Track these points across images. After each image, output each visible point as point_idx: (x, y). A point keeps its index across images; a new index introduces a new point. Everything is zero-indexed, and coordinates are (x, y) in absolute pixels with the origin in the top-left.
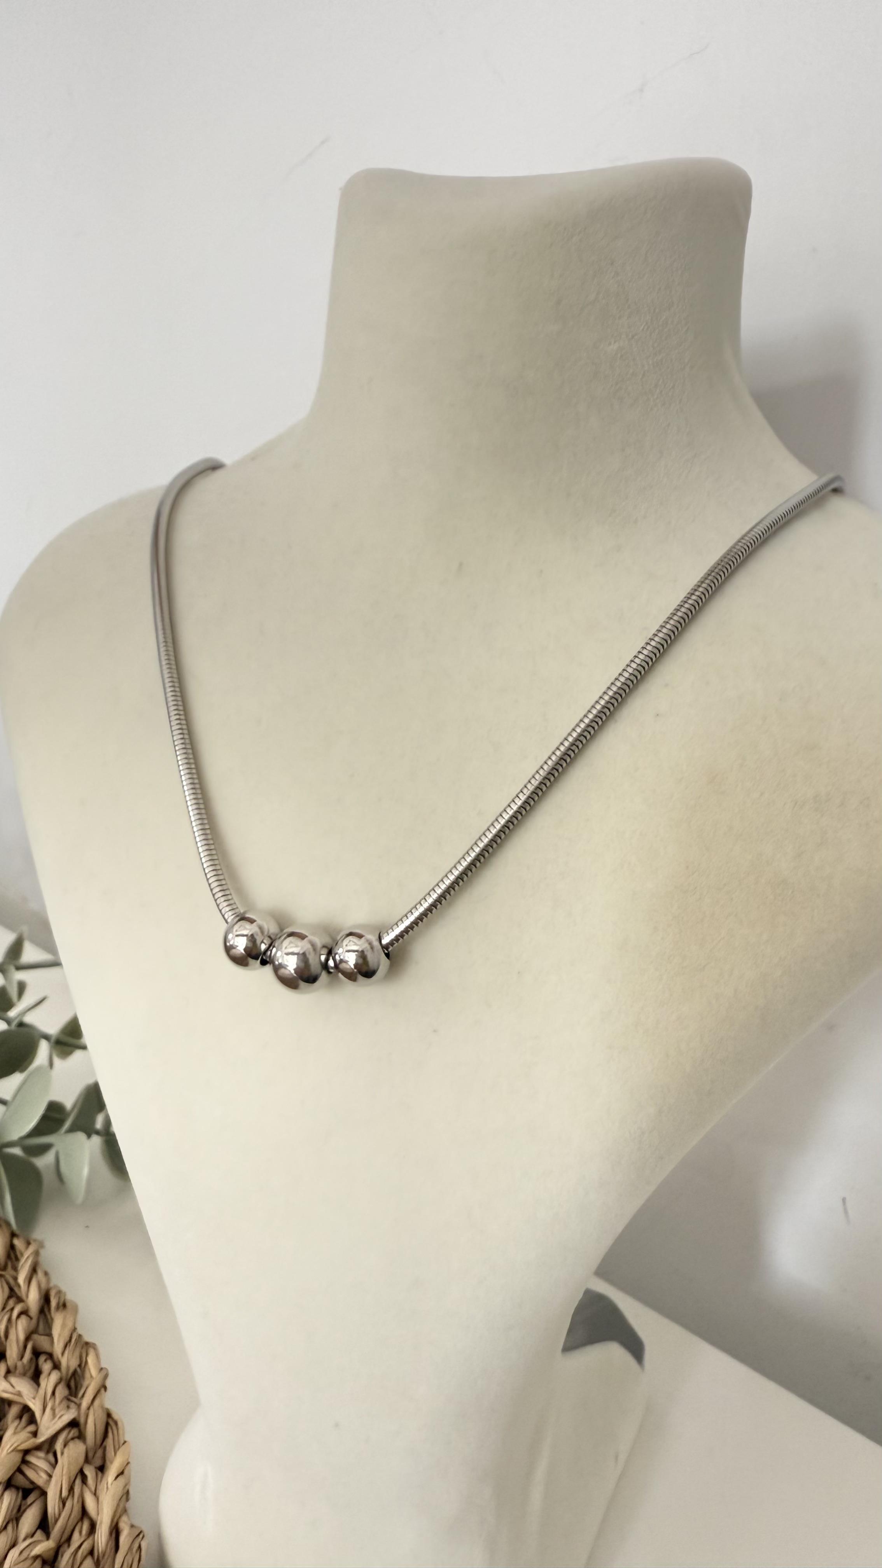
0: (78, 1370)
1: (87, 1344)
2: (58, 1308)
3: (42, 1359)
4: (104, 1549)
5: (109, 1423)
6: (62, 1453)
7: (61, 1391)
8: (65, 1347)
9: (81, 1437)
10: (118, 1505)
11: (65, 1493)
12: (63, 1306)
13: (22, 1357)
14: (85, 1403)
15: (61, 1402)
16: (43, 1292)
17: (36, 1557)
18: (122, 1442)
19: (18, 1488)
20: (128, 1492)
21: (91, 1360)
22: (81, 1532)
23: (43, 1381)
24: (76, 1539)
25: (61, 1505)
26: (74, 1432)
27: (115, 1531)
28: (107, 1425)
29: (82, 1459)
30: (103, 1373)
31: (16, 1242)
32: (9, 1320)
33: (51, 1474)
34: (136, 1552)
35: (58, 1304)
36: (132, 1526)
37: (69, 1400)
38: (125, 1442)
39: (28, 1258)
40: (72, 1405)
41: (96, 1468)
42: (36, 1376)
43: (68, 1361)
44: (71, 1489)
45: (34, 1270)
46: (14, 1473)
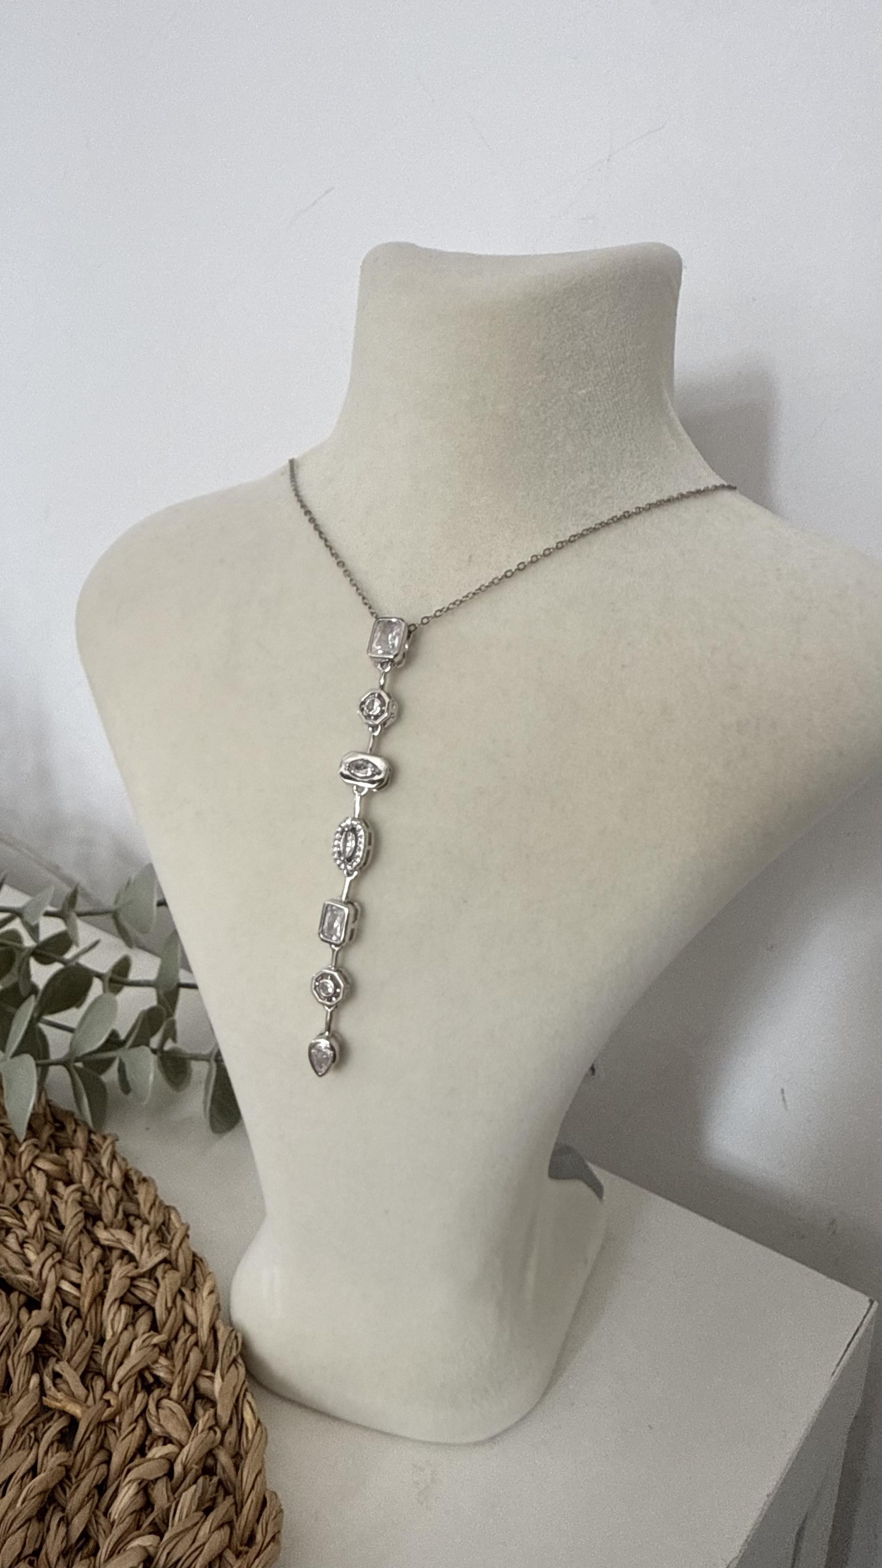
0: (164, 1228)
1: (167, 1207)
2: (139, 1182)
3: (132, 1219)
4: (206, 1342)
5: (196, 1261)
6: (163, 1278)
7: (154, 1238)
8: (151, 1208)
9: (175, 1269)
10: (213, 1312)
11: (169, 1305)
12: (145, 1180)
13: (115, 1216)
14: (174, 1246)
15: (155, 1245)
16: (123, 1173)
17: (155, 1345)
18: (207, 1273)
19: (129, 1304)
20: (219, 1305)
21: (173, 1216)
23: (138, 1232)
24: (183, 1336)
25: (167, 1313)
26: (168, 1266)
27: (213, 1330)
28: (194, 1262)
29: (179, 1282)
30: (185, 1226)
31: (93, 1137)
32: (101, 1191)
33: (156, 1292)
36: (226, 1327)
37: (160, 1244)
38: (210, 1273)
39: (107, 1147)
40: (164, 1248)
41: (192, 1289)
42: (130, 1229)
44: (174, 1302)
45: (114, 1156)
46: (125, 1294)
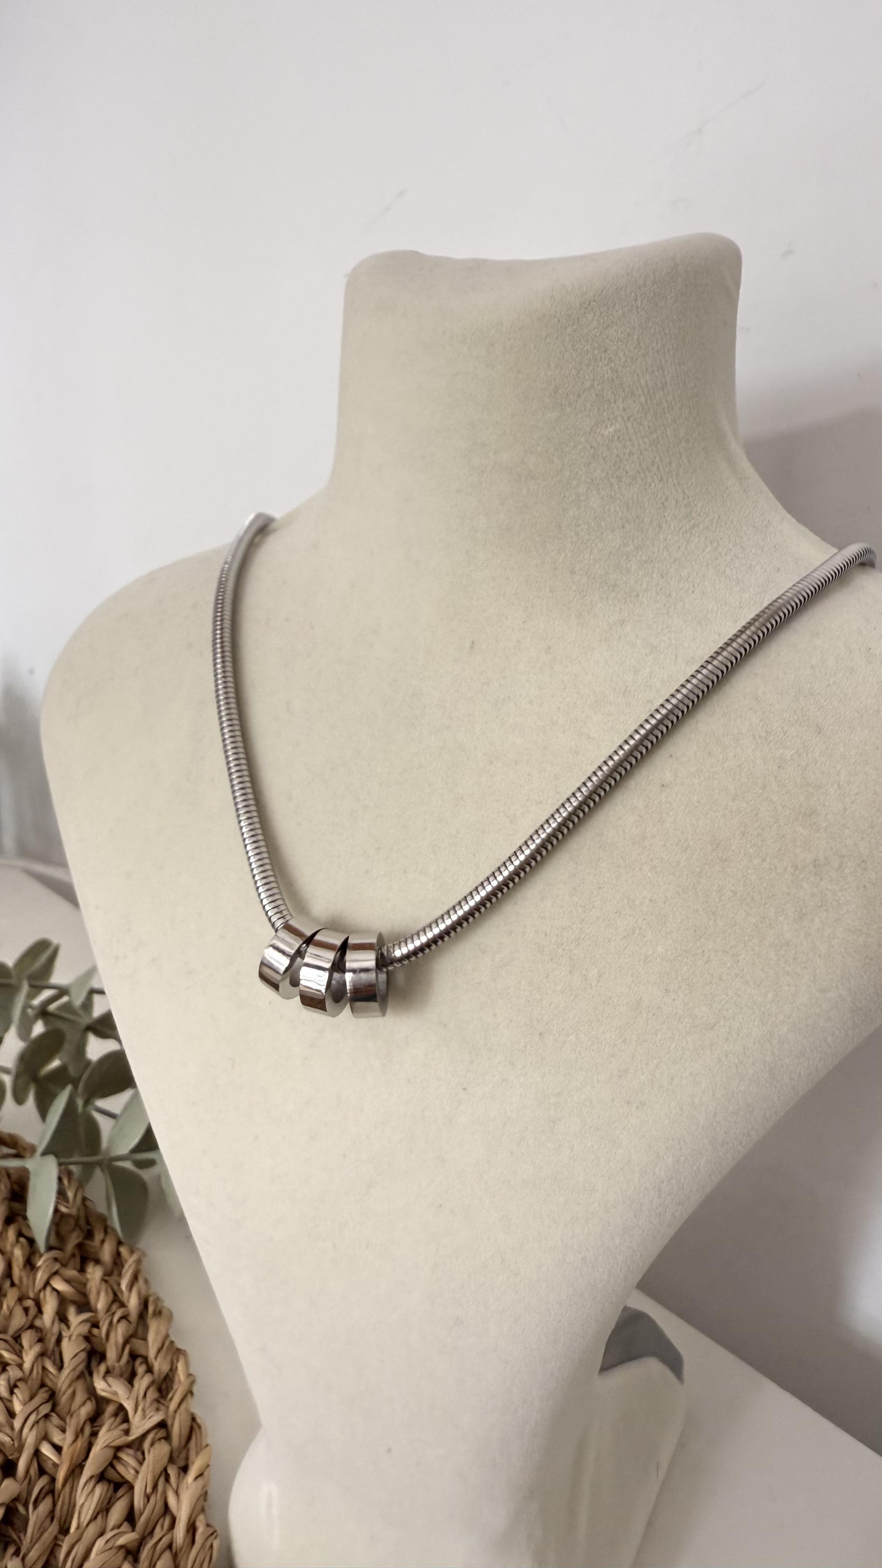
0: (170, 1373)
1: (179, 1351)
2: (154, 1314)
3: (137, 1362)
4: (181, 1543)
5: (193, 1426)
6: (149, 1451)
7: (152, 1394)
8: (158, 1352)
9: (168, 1438)
10: (196, 1504)
11: (149, 1490)
12: (158, 1313)
13: (120, 1360)
14: (173, 1405)
15: (151, 1404)
16: (143, 1299)
17: (121, 1547)
18: (204, 1445)
19: (110, 1481)
20: (206, 1493)
21: (180, 1366)
22: (162, 1527)
23: (137, 1383)
24: (158, 1532)
25: (146, 1499)
26: (162, 1433)
27: (192, 1528)
28: (192, 1429)
29: (166, 1459)
30: (191, 1379)
31: (122, 1249)
32: (111, 1323)
33: (138, 1470)
34: (208, 1550)
35: (154, 1311)
36: (208, 1525)
37: (159, 1402)
38: (207, 1445)
39: (131, 1265)
40: (162, 1407)
41: (179, 1468)
42: (130, 1379)
43: (160, 1366)
44: (155, 1487)
45: (135, 1278)
46: (106, 1468)
